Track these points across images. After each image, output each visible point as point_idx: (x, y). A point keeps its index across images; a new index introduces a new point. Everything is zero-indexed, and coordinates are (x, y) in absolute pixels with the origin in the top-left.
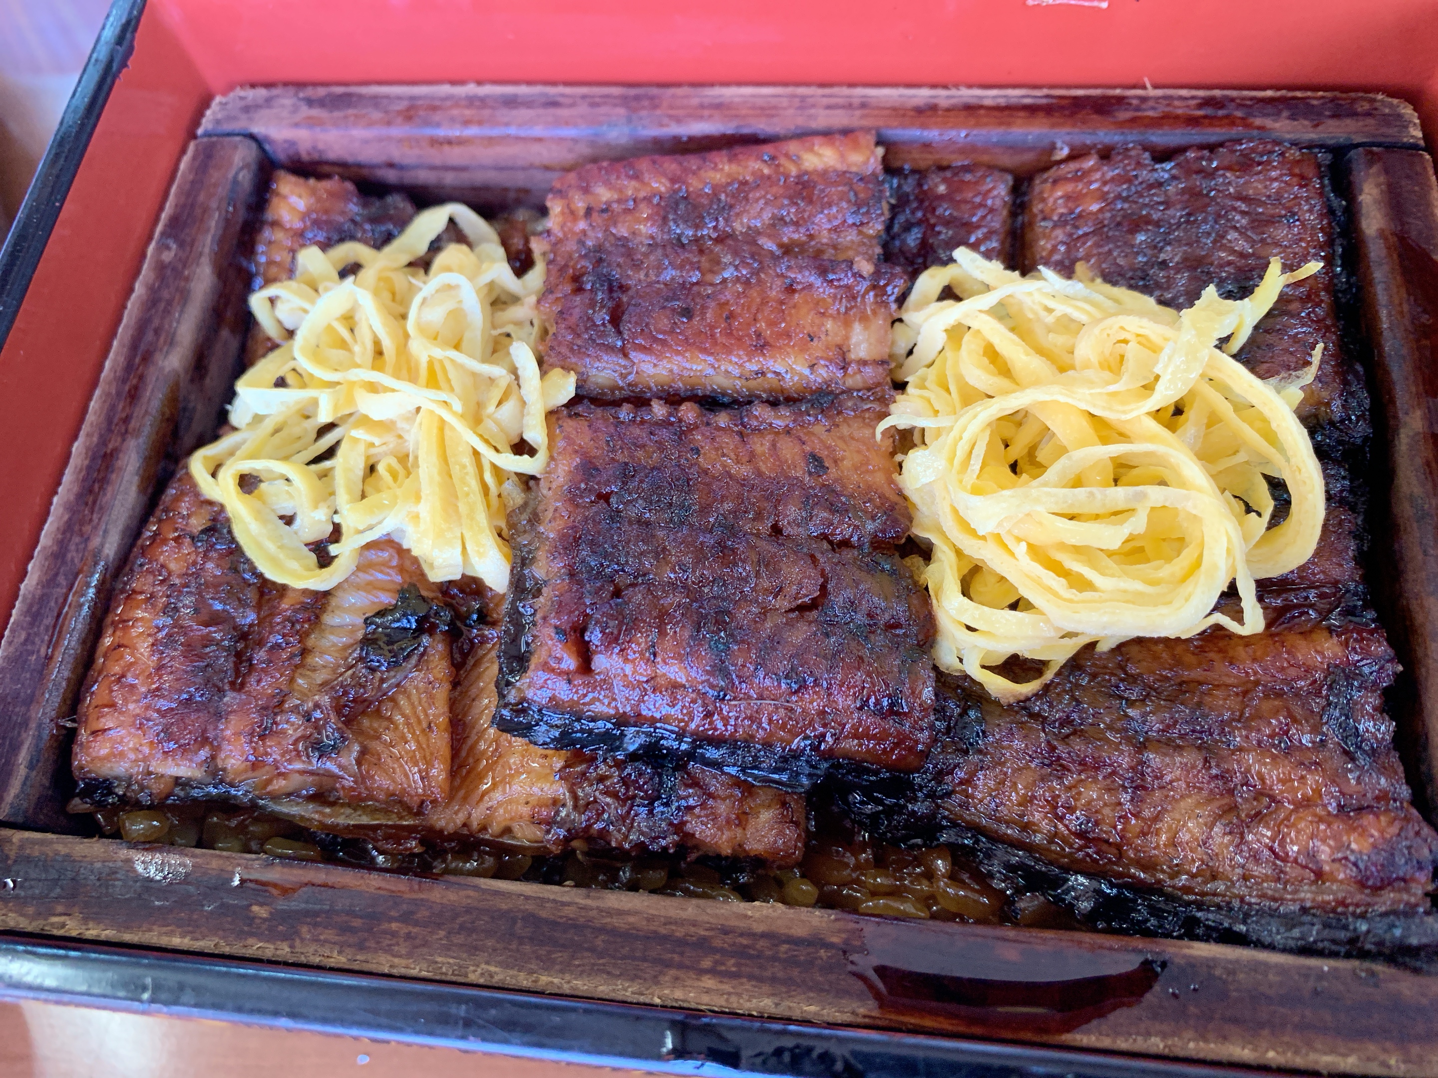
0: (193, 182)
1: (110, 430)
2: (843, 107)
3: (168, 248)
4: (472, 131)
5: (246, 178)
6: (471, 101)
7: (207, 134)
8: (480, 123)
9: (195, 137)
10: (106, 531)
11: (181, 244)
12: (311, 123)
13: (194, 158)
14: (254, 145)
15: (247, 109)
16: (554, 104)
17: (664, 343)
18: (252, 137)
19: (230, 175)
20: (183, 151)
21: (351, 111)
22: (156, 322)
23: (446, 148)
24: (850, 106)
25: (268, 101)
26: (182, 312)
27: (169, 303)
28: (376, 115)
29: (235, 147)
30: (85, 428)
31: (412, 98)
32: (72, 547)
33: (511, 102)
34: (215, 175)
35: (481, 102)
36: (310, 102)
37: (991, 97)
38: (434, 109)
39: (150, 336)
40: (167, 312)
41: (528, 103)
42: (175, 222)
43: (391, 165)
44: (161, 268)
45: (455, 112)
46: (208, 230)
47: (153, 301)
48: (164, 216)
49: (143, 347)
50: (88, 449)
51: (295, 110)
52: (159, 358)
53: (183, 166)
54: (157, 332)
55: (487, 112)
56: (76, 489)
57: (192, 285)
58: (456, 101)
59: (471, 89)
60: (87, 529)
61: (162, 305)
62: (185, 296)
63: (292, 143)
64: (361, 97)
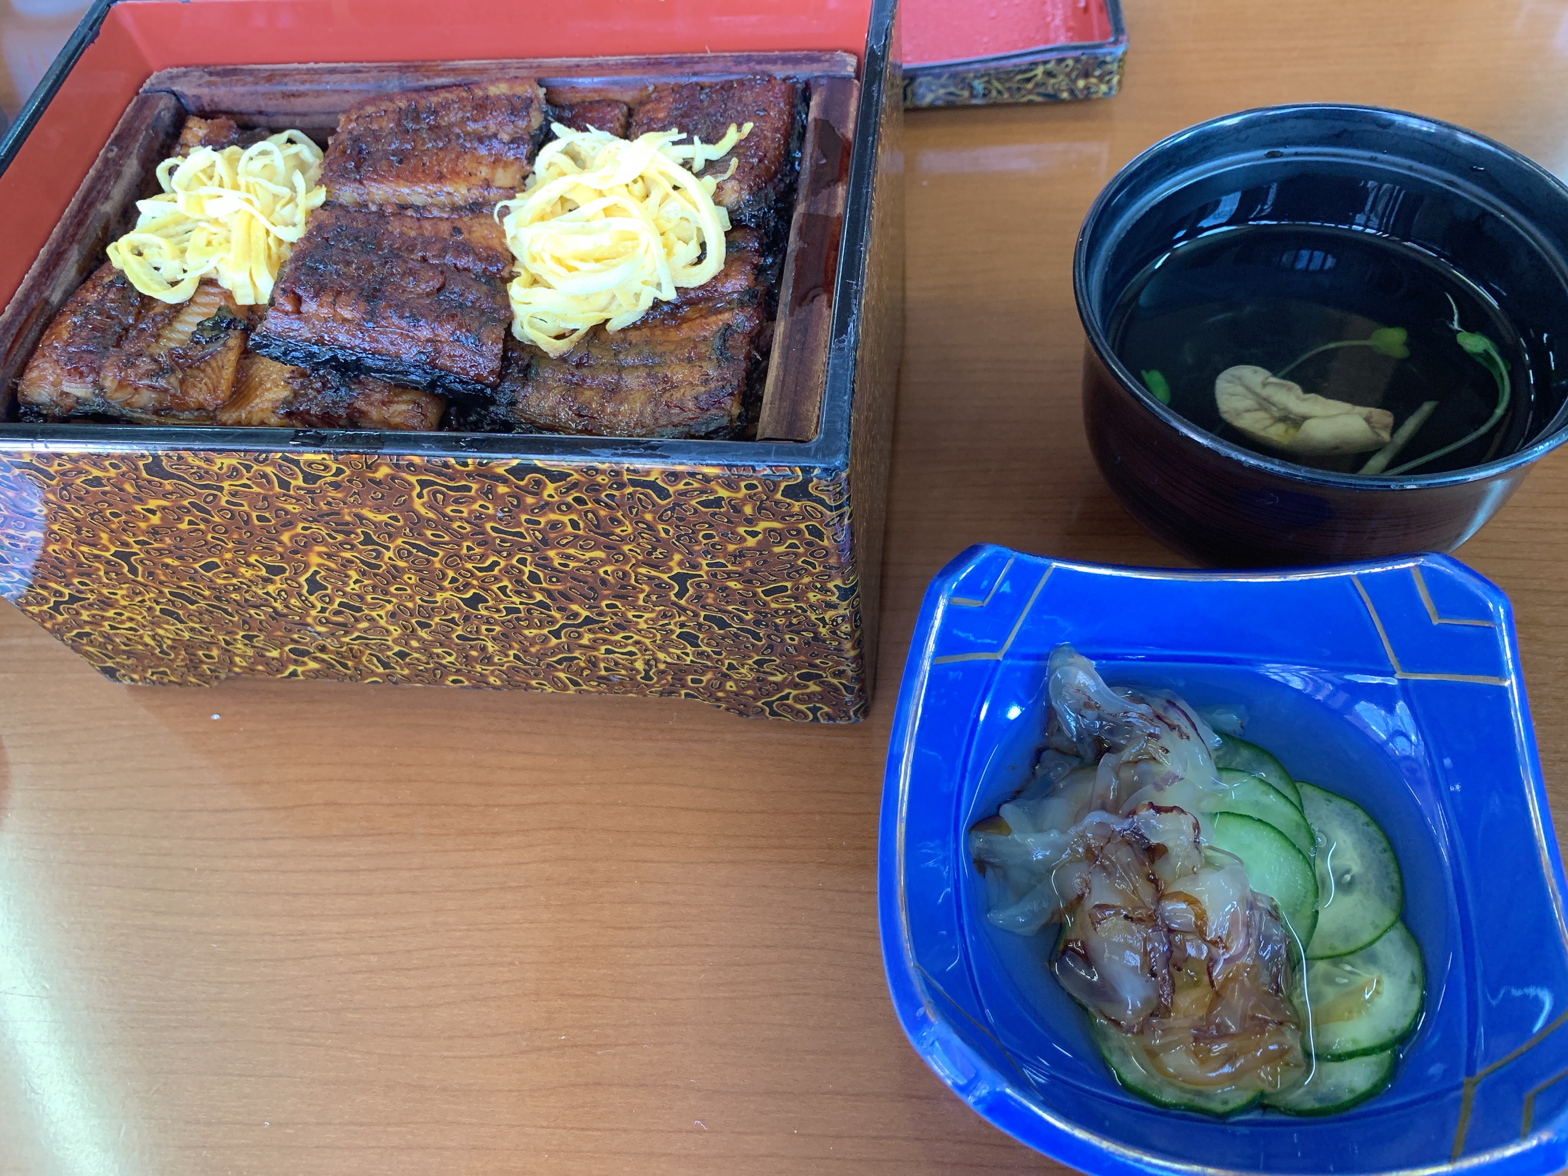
0: (132, 117)
1: (63, 241)
2: (526, 68)
3: (112, 150)
4: (307, 87)
5: (167, 116)
6: (308, 71)
7: (145, 91)
8: (311, 82)
9: (137, 93)
10: (54, 289)
11: (120, 149)
12: (209, 84)
13: (135, 105)
14: (174, 98)
15: (171, 78)
16: (359, 71)
17: (383, 176)
18: (174, 93)
19: (156, 112)
20: (130, 101)
21: (235, 78)
22: (99, 187)
23: (292, 99)
24: (531, 67)
25: (185, 74)
26: (115, 182)
27: (108, 178)
28: (250, 79)
29: (161, 98)
30: (50, 241)
31: (273, 70)
32: (33, 297)
33: (332, 71)
34: (147, 112)
35: (316, 71)
36: (211, 74)
37: (612, 60)
38: (285, 75)
39: (94, 193)
40: (107, 182)
41: (342, 72)
42: (118, 137)
43: (261, 113)
44: (106, 161)
45: (298, 77)
46: (138, 141)
47: (99, 177)
48: (112, 135)
49: (89, 200)
50: (48, 251)
51: (201, 77)
52: (98, 206)
53: (128, 109)
54: (99, 192)
55: (317, 77)
56: (39, 270)
57: (123, 169)
58: (299, 72)
59: (311, 65)
60: (43, 288)
61: (104, 179)
62: (119, 174)
63: (198, 97)
64: (242, 70)
